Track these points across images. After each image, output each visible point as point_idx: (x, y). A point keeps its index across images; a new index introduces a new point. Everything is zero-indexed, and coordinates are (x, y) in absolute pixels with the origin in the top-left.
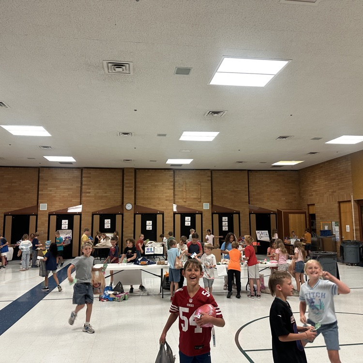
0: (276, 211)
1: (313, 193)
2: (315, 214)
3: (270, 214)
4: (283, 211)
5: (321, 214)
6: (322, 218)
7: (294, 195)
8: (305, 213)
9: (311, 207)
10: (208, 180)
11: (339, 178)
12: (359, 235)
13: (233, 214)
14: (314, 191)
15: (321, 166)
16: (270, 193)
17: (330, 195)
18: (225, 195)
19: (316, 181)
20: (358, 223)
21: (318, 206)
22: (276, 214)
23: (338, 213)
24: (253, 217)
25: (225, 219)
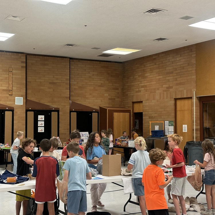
0: (98, 108)
1: (140, 89)
2: (142, 113)
3: (91, 113)
4: (108, 109)
5: (149, 113)
6: (151, 117)
7: (117, 91)
8: (128, 111)
9: (136, 105)
10: (22, 67)
11: (179, 71)
12: (199, 135)
13: (51, 111)
14: (143, 87)
15: (154, 57)
16: (92, 88)
17: (164, 91)
18: (42, 88)
19: (146, 75)
20: (199, 122)
21: (147, 104)
22: (98, 112)
23: (174, 111)
24: (74, 115)
25: (41, 118)
